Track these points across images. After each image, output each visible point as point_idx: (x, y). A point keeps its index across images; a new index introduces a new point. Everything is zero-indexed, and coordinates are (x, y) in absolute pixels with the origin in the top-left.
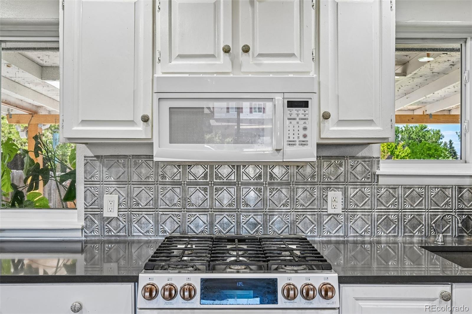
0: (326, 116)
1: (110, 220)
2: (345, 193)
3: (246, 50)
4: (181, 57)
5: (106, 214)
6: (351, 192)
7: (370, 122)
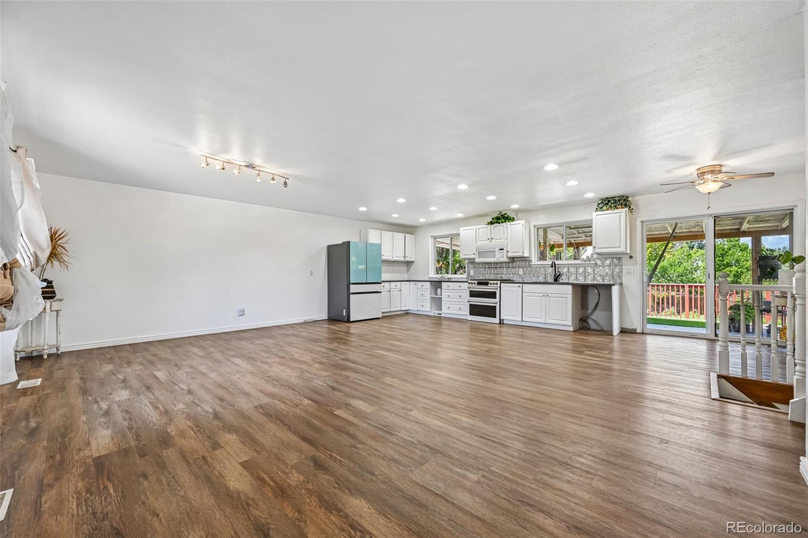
0: (508, 252)
1: (472, 276)
2: (523, 270)
3: (492, 239)
4: (481, 241)
5: (471, 275)
6: (525, 269)
7: (518, 252)
